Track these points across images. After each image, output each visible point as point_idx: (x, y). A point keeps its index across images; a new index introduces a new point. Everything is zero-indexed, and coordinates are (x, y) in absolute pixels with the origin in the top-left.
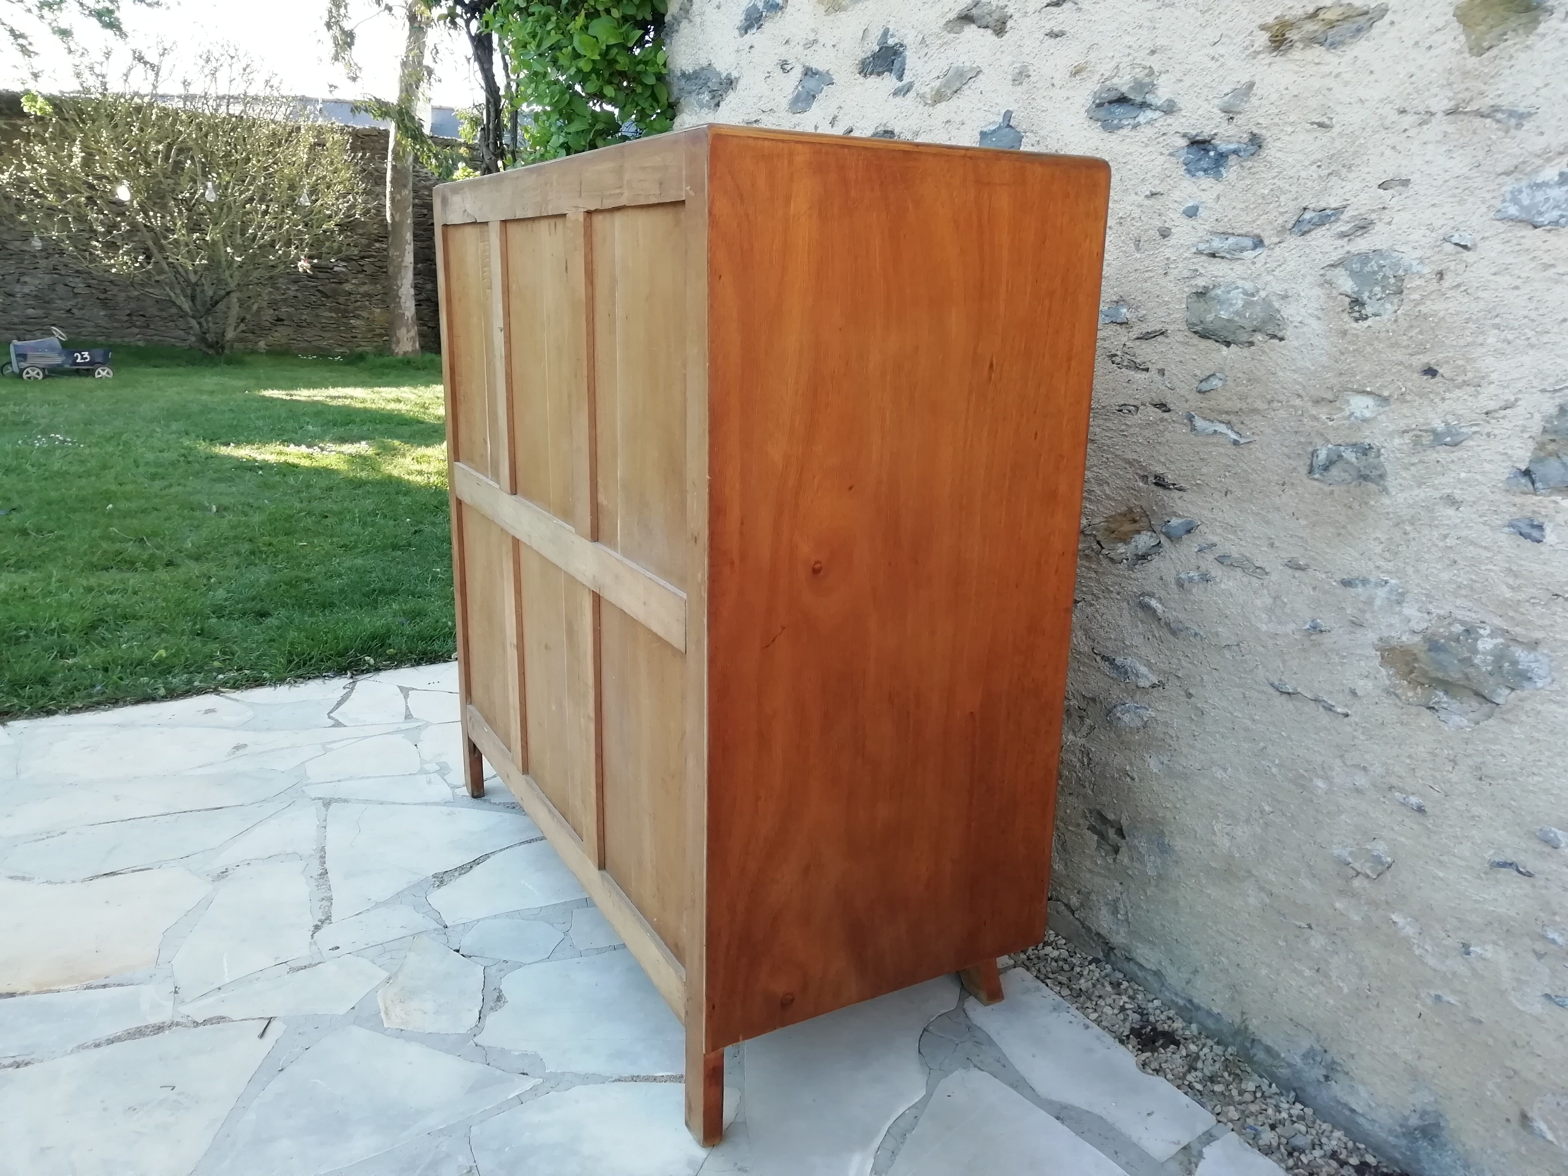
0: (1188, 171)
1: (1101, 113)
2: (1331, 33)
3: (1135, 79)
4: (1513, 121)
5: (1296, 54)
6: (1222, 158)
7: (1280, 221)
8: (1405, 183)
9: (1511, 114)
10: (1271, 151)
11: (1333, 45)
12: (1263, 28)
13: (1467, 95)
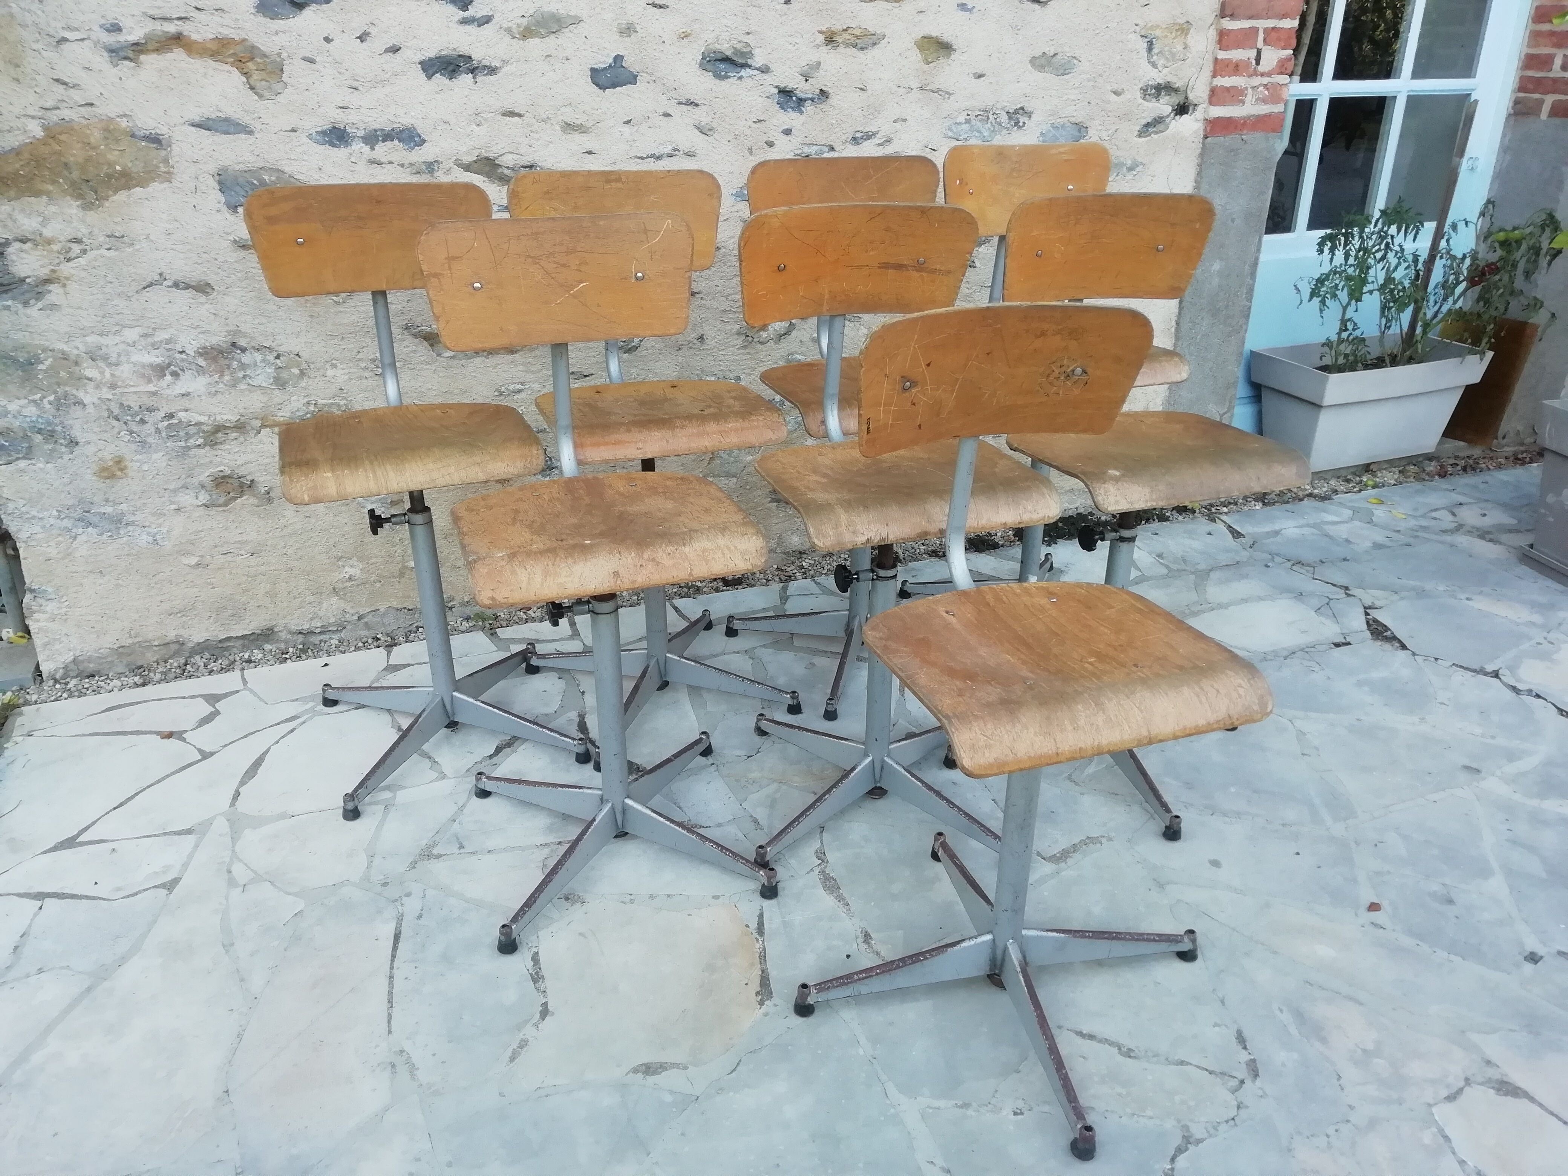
0: (783, 108)
1: (709, 67)
2: (858, 41)
3: (734, 48)
4: (947, 96)
5: (841, 49)
6: (801, 101)
7: (844, 137)
8: (905, 120)
9: (947, 93)
10: (833, 100)
11: (862, 49)
12: (820, 32)
13: (927, 82)
